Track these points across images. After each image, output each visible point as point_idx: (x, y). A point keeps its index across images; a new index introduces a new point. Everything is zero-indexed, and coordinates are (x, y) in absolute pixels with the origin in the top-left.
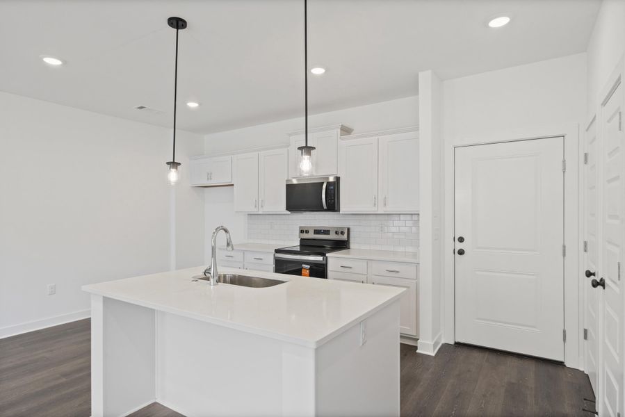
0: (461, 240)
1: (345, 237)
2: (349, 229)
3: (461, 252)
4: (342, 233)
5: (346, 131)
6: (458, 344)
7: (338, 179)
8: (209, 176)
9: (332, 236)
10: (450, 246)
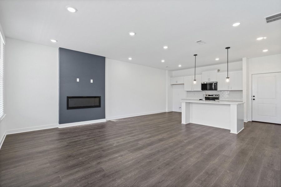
0: (254, 96)
1: (218, 97)
2: (219, 95)
3: (254, 99)
4: (217, 96)
5: (219, 71)
6: (253, 121)
7: (217, 82)
8: (177, 82)
9: (214, 96)
10: (250, 98)
